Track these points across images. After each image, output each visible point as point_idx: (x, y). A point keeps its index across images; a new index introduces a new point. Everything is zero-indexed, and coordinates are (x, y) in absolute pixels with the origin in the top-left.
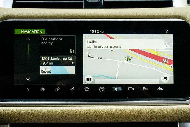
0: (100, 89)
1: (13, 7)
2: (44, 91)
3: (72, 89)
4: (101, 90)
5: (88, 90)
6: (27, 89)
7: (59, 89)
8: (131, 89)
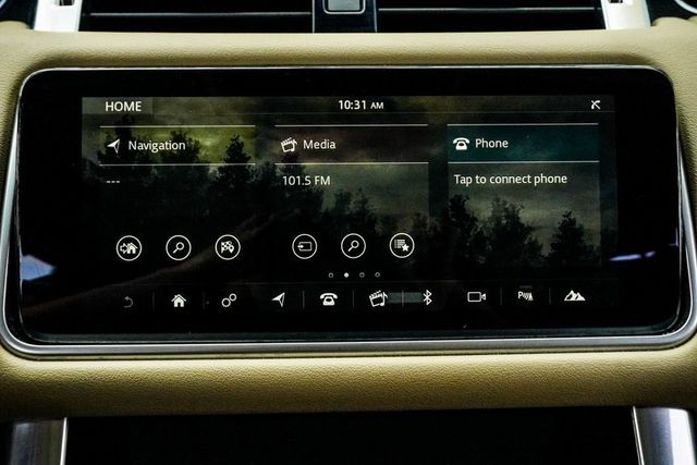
0: (372, 297)
1: (80, 30)
2: (182, 305)
3: (278, 298)
4: (376, 301)
5: (332, 303)
6: (127, 298)
7: (233, 297)
8: (477, 297)
